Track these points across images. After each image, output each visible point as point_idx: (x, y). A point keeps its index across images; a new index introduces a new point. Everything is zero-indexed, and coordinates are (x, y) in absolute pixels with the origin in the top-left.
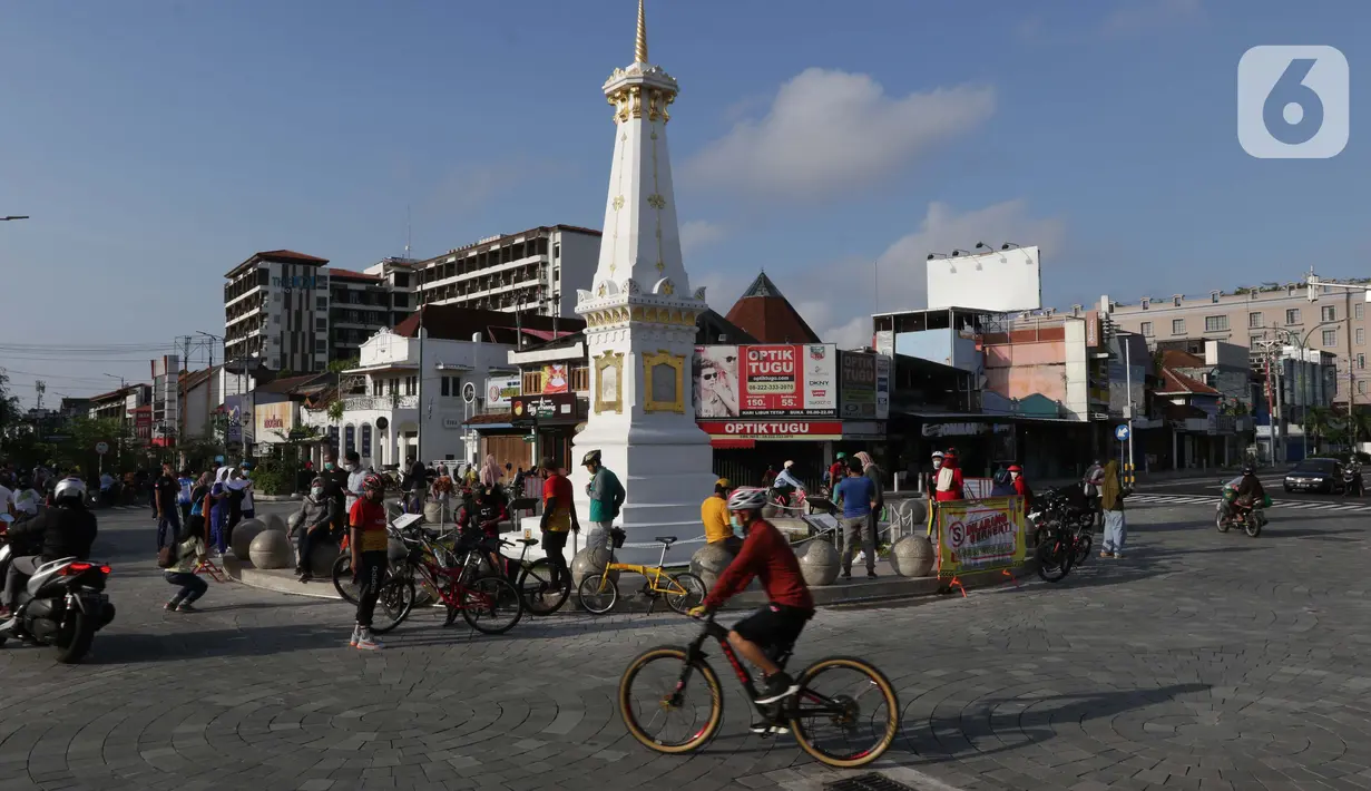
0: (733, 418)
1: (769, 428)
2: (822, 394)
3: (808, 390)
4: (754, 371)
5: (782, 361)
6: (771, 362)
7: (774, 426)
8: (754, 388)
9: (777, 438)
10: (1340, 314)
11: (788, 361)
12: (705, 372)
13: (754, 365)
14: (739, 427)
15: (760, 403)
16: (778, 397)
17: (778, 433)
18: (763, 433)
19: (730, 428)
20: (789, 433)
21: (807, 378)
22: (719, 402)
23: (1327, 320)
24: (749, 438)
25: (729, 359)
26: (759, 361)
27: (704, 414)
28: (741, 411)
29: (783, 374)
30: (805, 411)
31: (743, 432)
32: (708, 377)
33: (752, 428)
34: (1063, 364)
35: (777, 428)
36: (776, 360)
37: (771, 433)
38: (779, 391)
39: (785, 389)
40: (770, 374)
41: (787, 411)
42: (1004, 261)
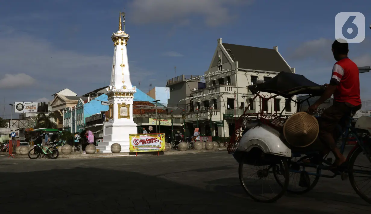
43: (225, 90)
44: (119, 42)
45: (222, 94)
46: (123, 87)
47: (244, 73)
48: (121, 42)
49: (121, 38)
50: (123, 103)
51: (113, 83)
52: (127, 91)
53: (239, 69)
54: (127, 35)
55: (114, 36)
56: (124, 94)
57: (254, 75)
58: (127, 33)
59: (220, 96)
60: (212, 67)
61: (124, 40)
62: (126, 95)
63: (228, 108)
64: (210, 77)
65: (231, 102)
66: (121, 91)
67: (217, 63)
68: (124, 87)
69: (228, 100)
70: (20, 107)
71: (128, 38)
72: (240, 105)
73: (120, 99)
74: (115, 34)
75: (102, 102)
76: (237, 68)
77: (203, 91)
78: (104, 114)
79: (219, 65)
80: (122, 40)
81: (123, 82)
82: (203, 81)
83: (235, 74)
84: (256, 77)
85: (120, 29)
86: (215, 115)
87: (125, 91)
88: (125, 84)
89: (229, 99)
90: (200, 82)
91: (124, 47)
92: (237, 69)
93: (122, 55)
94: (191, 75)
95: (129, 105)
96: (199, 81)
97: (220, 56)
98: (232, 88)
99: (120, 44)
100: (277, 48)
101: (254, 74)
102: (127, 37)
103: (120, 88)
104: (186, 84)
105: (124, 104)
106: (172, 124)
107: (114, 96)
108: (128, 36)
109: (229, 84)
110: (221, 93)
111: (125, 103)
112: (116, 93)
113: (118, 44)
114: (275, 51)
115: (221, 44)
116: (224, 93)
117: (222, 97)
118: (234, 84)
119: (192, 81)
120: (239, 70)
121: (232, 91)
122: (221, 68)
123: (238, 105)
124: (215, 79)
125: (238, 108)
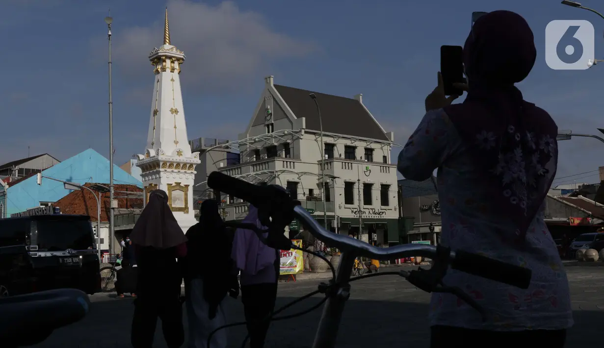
43: (283, 167)
44: (167, 66)
45: (279, 173)
46: (177, 153)
47: (313, 137)
48: (169, 66)
49: (170, 58)
50: (176, 183)
51: (157, 144)
52: (185, 161)
53: (307, 130)
54: (182, 54)
55: (158, 53)
56: (178, 164)
57: (330, 142)
58: (181, 51)
59: (275, 177)
60: (252, 127)
61: (176, 63)
62: (182, 168)
64: (250, 143)
66: (175, 160)
67: (263, 120)
68: (179, 153)
69: (287, 185)
71: (183, 59)
72: (307, 192)
73: (171, 176)
74: (161, 51)
75: (65, 183)
76: (303, 129)
77: (240, 168)
78: (58, 208)
79: (267, 123)
80: (173, 62)
81: (176, 142)
82: (235, 150)
83: (299, 138)
84: (333, 145)
85: (167, 41)
87: (182, 161)
88: (179, 147)
90: (229, 152)
91: (176, 75)
92: (303, 131)
93: (173, 90)
94: (216, 140)
95: (187, 186)
96: (228, 150)
97: (271, 107)
98: (294, 162)
99: (168, 70)
100: (361, 97)
101: (330, 140)
102: (182, 57)
103: (170, 154)
104: (207, 153)
105: (178, 184)
107: (161, 169)
108: (184, 56)
109: (286, 157)
110: (277, 172)
111: (180, 183)
112: (165, 163)
113: (164, 69)
114: (357, 102)
115: (272, 85)
116: (284, 171)
117: (279, 178)
118: (297, 157)
119: (217, 149)
120: (306, 132)
121: (294, 168)
122: (271, 127)
123: (304, 194)
124: (259, 146)
125: (305, 198)
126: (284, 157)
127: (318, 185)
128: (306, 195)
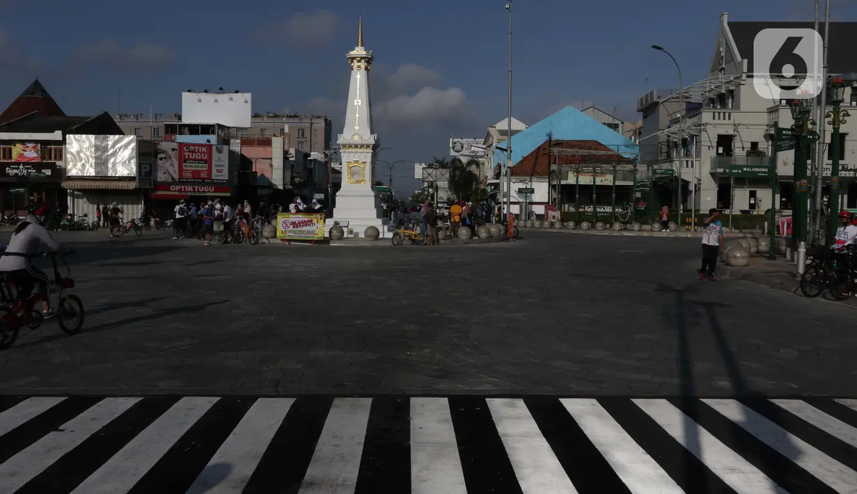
0: (174, 182)
1: (194, 189)
2: (221, 171)
3: (214, 170)
4: (187, 157)
5: (201, 153)
6: (196, 153)
7: (196, 187)
8: (186, 166)
9: (197, 194)
10: (307, 134)
11: (204, 153)
12: (160, 156)
13: (187, 154)
14: (178, 188)
15: (189, 175)
16: (199, 172)
17: (198, 191)
18: (190, 191)
19: (173, 188)
20: (204, 191)
21: (214, 163)
22: (167, 173)
23: (300, 136)
24: (183, 193)
25: (173, 150)
26: (189, 152)
27: (159, 180)
28: (179, 179)
29: (201, 160)
30: (213, 180)
31: (180, 190)
32: (161, 159)
33: (185, 189)
34: (271, 159)
35: (198, 189)
36: (198, 152)
37: (194, 191)
38: (200, 169)
39: (202, 167)
40: (195, 160)
41: (204, 179)
42: (231, 99)
43: (714, 118)
45: (706, 126)
53: (748, 74)
59: (701, 131)
63: (718, 154)
65: (725, 142)
67: (718, 64)
69: (718, 139)
70: (458, 147)
72: (748, 146)
76: (745, 73)
79: (720, 67)
83: (740, 84)
86: (687, 166)
89: (720, 137)
90: (690, 102)
92: (745, 75)
94: (672, 89)
96: (688, 100)
97: (723, 50)
98: (730, 113)
104: (661, 107)
106: (614, 182)
109: (723, 107)
110: (704, 125)
115: (726, 24)
116: (711, 124)
117: (706, 131)
118: (736, 106)
119: (673, 100)
120: (749, 76)
121: (729, 119)
122: (723, 72)
123: (743, 148)
124: (712, 95)
125: (744, 153)
126: (730, 107)
127: (765, 136)
128: (746, 150)
